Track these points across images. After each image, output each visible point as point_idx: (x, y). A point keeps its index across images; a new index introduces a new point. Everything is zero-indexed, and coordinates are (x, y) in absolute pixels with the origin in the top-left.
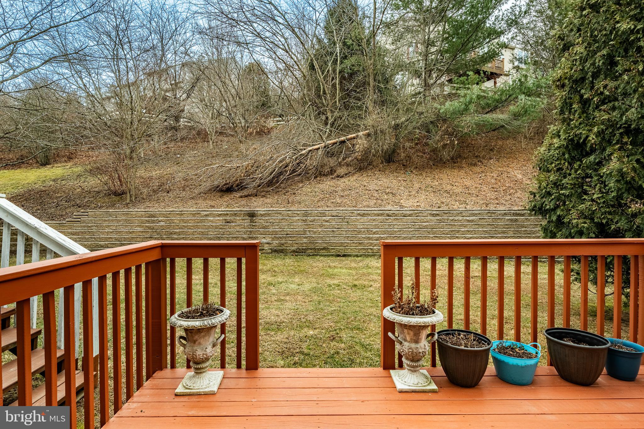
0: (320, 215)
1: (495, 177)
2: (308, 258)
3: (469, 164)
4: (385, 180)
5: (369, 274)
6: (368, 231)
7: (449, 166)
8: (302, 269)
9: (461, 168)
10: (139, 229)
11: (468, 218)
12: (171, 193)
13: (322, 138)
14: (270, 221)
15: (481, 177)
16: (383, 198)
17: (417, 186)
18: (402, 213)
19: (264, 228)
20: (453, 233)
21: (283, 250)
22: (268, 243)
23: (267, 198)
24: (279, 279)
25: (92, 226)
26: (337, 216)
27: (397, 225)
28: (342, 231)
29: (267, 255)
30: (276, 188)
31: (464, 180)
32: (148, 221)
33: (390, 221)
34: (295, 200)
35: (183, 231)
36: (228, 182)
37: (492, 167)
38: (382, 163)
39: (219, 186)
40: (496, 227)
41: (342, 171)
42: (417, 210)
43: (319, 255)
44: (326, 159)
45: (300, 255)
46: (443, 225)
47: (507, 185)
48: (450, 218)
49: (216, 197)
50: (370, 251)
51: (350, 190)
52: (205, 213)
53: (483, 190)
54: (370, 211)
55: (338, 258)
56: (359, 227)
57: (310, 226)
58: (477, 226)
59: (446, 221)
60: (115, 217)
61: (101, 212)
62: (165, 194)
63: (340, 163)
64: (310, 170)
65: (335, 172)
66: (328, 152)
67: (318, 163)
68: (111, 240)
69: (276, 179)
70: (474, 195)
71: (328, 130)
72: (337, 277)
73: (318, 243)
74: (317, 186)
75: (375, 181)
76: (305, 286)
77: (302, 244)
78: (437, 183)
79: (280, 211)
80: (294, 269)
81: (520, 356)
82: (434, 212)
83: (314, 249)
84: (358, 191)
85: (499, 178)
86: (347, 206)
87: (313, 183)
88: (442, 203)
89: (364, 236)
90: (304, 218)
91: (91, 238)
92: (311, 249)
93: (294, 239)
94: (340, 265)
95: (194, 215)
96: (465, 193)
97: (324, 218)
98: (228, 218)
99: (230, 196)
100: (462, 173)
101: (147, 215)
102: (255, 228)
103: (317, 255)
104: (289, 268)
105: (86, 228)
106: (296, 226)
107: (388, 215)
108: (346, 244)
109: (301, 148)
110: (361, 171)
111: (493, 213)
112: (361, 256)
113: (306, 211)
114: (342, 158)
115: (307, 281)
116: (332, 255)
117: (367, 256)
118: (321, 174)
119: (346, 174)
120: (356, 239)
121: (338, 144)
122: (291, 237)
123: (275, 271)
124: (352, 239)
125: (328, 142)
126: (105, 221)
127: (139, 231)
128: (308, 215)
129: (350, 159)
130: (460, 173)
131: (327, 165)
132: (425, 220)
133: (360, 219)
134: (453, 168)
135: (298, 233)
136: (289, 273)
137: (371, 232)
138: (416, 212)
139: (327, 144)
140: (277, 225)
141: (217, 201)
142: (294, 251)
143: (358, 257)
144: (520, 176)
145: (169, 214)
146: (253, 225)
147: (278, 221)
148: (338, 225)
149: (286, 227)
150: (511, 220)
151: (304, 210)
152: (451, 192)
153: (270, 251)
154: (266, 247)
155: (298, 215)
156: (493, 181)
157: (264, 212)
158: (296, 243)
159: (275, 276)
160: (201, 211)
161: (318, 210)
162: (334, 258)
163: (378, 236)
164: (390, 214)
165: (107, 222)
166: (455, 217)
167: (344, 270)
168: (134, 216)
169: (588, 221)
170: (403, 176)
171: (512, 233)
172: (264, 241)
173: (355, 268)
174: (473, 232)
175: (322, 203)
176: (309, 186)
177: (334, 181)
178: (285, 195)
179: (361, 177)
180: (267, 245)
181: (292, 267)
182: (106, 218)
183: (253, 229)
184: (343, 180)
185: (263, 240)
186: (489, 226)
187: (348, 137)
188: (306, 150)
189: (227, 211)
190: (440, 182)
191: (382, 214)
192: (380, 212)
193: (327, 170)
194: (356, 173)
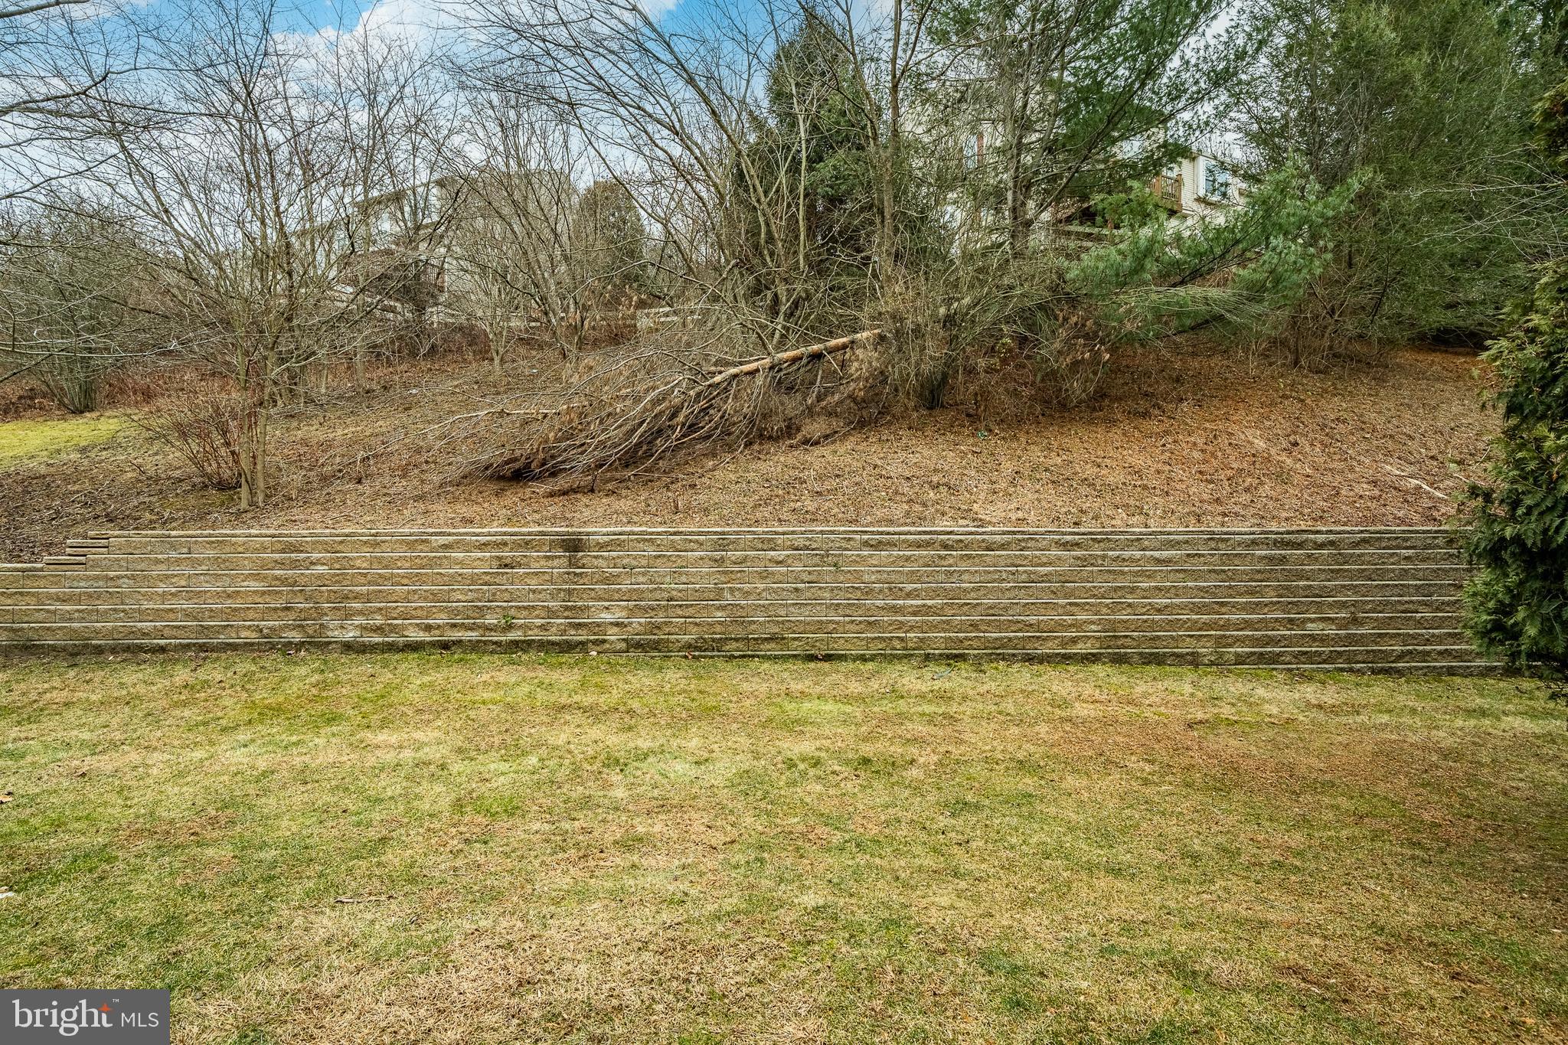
0: (760, 546)
1: (1201, 445)
2: (729, 666)
3: (1129, 413)
4: (926, 452)
5: (902, 717)
6: (890, 589)
7: (1081, 418)
8: (711, 702)
9: (1112, 422)
10: (254, 585)
11: (1156, 554)
12: (366, 482)
13: (764, 345)
14: (625, 561)
15: (1164, 445)
16: (925, 497)
17: (1008, 467)
18: (983, 541)
19: (606, 580)
20: (1120, 594)
21: (658, 642)
22: (617, 624)
23: (620, 497)
24: (640, 743)
25: (118, 577)
26: (808, 549)
27: (969, 574)
28: (820, 588)
29: (613, 658)
30: (645, 471)
31: (1125, 453)
32: (281, 564)
33: (951, 561)
34: (695, 504)
35: (380, 591)
36: (518, 453)
37: (1189, 421)
38: (916, 409)
39: (492, 465)
40: (1232, 579)
41: (815, 428)
42: (1023, 533)
43: (758, 656)
44: (776, 398)
45: (705, 657)
46: (1092, 572)
47: (1235, 465)
48: (1110, 553)
49: (484, 494)
50: (897, 644)
51: (838, 476)
52: (443, 540)
53: (1176, 479)
54: (895, 533)
55: (812, 665)
56: (866, 578)
57: (733, 577)
58: (1182, 576)
59: (1100, 562)
60: (185, 550)
61: (146, 536)
62: (351, 486)
63: (810, 408)
64: (734, 424)
65: (798, 430)
66: (780, 382)
67: (755, 407)
68: (171, 616)
69: (645, 448)
70: (1158, 492)
71: (779, 327)
72: (809, 728)
73: (754, 622)
74: (752, 466)
75: (902, 455)
76: (718, 765)
77: (711, 625)
78: (1059, 460)
79: (652, 533)
80: (688, 703)
82: (1069, 538)
83: (743, 639)
84: (858, 479)
85: (1210, 448)
86: (832, 520)
87: (742, 458)
88: (1081, 511)
89: (880, 603)
90: (717, 555)
91: (115, 610)
92: (736, 640)
93: (691, 611)
94: (818, 689)
95: (411, 545)
96: (1135, 486)
97: (772, 553)
98: (506, 554)
99: (522, 490)
100: (1116, 434)
101: (279, 546)
102: (581, 581)
103: (753, 656)
104: (673, 700)
105: (101, 583)
106: (694, 574)
107: (946, 547)
108: (831, 627)
109: (713, 369)
110: (862, 428)
111: (1223, 540)
112: (873, 658)
113: (723, 533)
114: (814, 395)
115: (724, 744)
116: (795, 656)
117: (892, 659)
118: (761, 435)
119: (826, 437)
120: (860, 612)
121: (804, 361)
122: (681, 606)
123: (631, 712)
124: (848, 612)
125: (779, 355)
126: (158, 562)
127: (254, 592)
128: (728, 545)
129: (837, 397)
130: (1110, 434)
131: (777, 414)
132: (1045, 560)
133: (871, 556)
134: (1091, 422)
135: (701, 595)
136: (673, 717)
137: (899, 593)
138: (1020, 537)
139: (776, 361)
140: (644, 574)
141: (486, 505)
142: (689, 646)
143: (865, 660)
144: (1260, 444)
145: (342, 542)
146: (576, 574)
147: (644, 562)
148: (810, 573)
149: (668, 579)
150: (1270, 559)
151: (716, 533)
152: (1098, 482)
153: (624, 645)
154: (613, 635)
155: (701, 544)
156: (1196, 455)
157: (606, 538)
158: (696, 624)
159: (630, 729)
160: (431, 534)
161: (754, 533)
162: (799, 665)
163: (920, 602)
164: (951, 543)
165: (163, 567)
166: (1122, 549)
167: (830, 706)
168: (240, 549)
170: (971, 441)
171: (1273, 593)
172: (607, 617)
173: (861, 699)
174: (1173, 591)
175: (765, 512)
176: (732, 467)
177: (795, 453)
178: (668, 489)
179: (865, 444)
180: (616, 630)
181: (681, 697)
182: (161, 553)
183: (576, 583)
184: (818, 451)
185: (603, 615)
186: (1213, 576)
187: (828, 344)
188: (723, 375)
189: (505, 534)
190: (1065, 457)
191: (928, 544)
192: (923, 537)
193: (777, 425)
194: (850, 434)
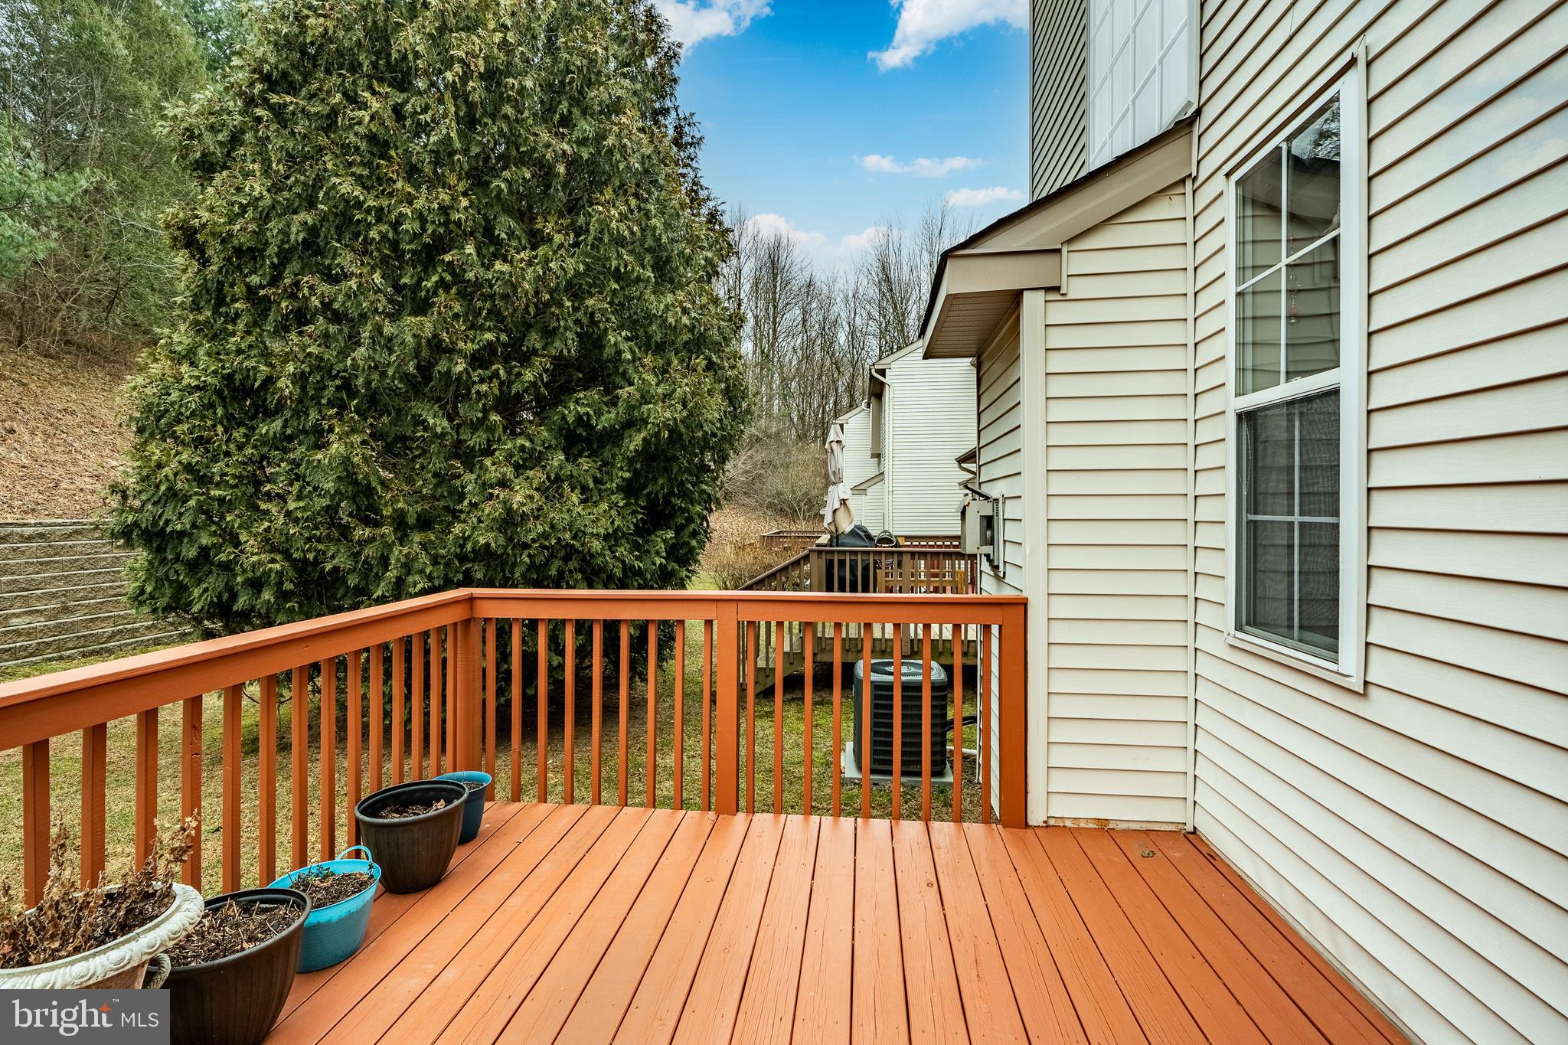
81: (335, 898)
169: (279, 557)
